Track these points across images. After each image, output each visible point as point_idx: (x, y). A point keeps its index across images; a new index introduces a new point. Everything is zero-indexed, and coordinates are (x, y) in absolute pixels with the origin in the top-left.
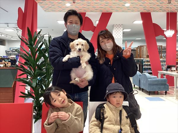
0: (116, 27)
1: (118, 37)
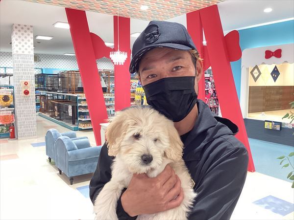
0: (19, 31)
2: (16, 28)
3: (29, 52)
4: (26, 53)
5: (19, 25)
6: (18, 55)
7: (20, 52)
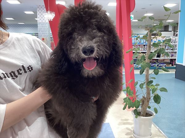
0: (40, 9)
1: (42, 21)
2: (38, 7)
3: (45, 21)
4: (44, 21)
5: (40, 6)
6: (39, 23)
7: (40, 21)
